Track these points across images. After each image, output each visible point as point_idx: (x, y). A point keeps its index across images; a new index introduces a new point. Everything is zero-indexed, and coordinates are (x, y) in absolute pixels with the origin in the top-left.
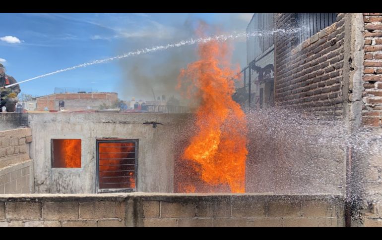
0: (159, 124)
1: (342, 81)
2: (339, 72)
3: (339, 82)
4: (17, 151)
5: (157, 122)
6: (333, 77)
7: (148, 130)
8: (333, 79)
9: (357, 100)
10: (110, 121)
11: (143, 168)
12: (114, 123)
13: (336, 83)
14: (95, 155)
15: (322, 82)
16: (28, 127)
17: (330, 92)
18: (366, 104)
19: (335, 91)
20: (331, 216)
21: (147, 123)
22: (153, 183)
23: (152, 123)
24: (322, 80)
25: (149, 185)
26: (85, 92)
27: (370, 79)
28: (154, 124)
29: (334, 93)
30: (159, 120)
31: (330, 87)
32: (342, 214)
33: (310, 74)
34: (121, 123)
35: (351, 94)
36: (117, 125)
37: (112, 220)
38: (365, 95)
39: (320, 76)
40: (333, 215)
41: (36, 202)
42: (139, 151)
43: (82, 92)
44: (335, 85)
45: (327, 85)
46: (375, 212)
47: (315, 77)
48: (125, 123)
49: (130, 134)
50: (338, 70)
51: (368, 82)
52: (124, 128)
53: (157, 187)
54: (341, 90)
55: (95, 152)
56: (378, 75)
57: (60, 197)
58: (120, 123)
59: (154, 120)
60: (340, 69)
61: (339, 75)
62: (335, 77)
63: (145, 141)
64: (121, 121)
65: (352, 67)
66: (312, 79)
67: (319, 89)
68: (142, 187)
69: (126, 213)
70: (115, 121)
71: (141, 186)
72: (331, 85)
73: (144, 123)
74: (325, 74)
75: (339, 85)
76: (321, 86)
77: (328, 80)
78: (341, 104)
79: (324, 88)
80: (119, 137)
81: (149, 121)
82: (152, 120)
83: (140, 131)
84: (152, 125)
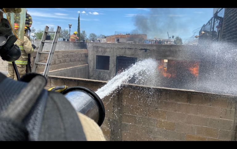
0: (148, 50)
4: (80, 60)
5: (148, 49)
7: (142, 53)
10: (123, 48)
14: (116, 64)
16: (86, 49)
20: (231, 108)
21: (142, 49)
23: (145, 49)
26: (129, 34)
28: (146, 50)
30: (148, 48)
36: (127, 50)
40: (233, 108)
41: (76, 81)
43: (128, 34)
48: (130, 49)
49: (133, 55)
52: (130, 51)
55: (116, 63)
57: (86, 80)
58: (128, 48)
59: (146, 48)
70: (126, 48)
73: (140, 49)
80: (127, 56)
81: (143, 48)
82: (144, 48)
83: (138, 53)
84: (144, 50)
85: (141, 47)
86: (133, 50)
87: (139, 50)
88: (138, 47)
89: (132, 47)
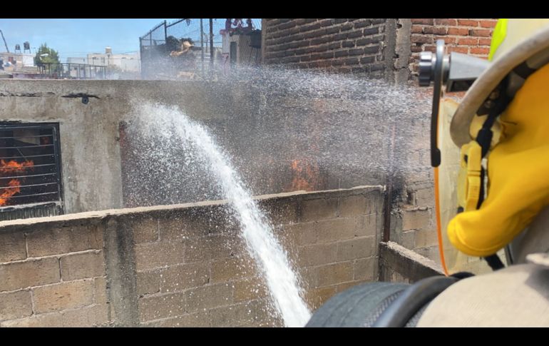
0: (92, 96)
1: (383, 40)
2: (377, 28)
3: (377, 42)
5: (90, 94)
6: (368, 35)
7: (74, 108)
8: (367, 37)
9: (404, 67)
10: (5, 93)
11: (71, 167)
12: (13, 95)
13: (373, 43)
15: (348, 40)
17: (362, 54)
18: (413, 73)
19: (370, 53)
20: (370, 212)
21: (72, 96)
22: (89, 191)
23: (81, 95)
24: (350, 38)
25: (83, 194)
27: (417, 41)
28: (85, 98)
29: (368, 56)
30: (92, 91)
31: (363, 48)
32: (381, 210)
33: (328, 27)
34: (24, 95)
35: (397, 59)
36: (18, 99)
37: (84, 254)
38: (412, 61)
39: (346, 32)
40: (372, 212)
42: (62, 141)
44: (371, 45)
45: (358, 45)
46: (414, 203)
47: (338, 32)
48: (32, 95)
49: (43, 115)
50: (376, 26)
51: (415, 44)
52: (31, 104)
53: (96, 196)
54: (380, 53)
56: (425, 36)
59: (84, 91)
60: (381, 25)
61: (377, 33)
62: (370, 34)
63: (70, 125)
64: (25, 93)
65: (400, 23)
66: (332, 35)
67: (342, 49)
68: (72, 198)
69: (105, 240)
70: (13, 93)
71: (69, 197)
72: (364, 45)
74: (354, 30)
75: (378, 47)
76: (348, 46)
77: (359, 38)
78: (380, 71)
79: (353, 48)
80: (24, 121)
81: (75, 92)
82: (80, 92)
83: (60, 108)
84: (81, 98)
85: (68, 91)
86: (44, 99)
87: (64, 99)
88: (59, 91)
89: (39, 91)
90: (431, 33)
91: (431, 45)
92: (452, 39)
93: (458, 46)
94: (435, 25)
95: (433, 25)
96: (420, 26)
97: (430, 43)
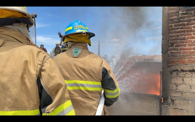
9: (165, 53)
18: (170, 54)
20: (154, 104)
38: (169, 50)
46: (175, 105)
51: (170, 44)
56: (175, 41)
65: (163, 38)
90: (178, 40)
91: (178, 44)
92: (190, 41)
93: (194, 43)
94: (180, 37)
95: (179, 37)
96: (173, 38)
97: (178, 43)
